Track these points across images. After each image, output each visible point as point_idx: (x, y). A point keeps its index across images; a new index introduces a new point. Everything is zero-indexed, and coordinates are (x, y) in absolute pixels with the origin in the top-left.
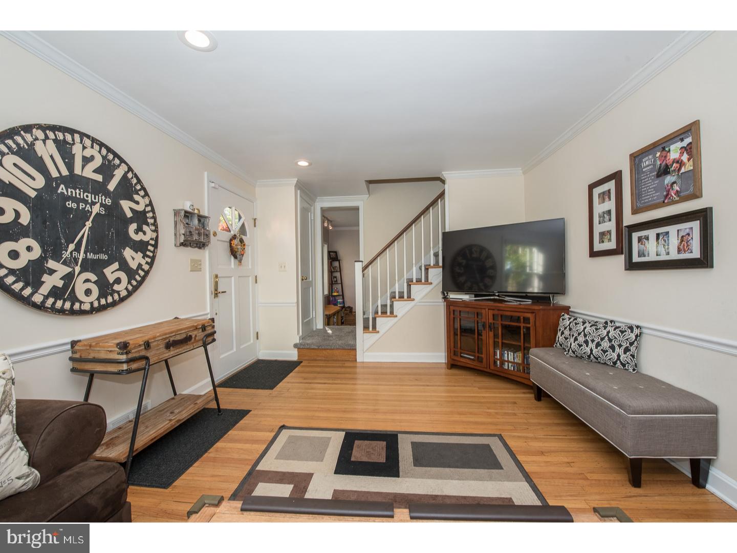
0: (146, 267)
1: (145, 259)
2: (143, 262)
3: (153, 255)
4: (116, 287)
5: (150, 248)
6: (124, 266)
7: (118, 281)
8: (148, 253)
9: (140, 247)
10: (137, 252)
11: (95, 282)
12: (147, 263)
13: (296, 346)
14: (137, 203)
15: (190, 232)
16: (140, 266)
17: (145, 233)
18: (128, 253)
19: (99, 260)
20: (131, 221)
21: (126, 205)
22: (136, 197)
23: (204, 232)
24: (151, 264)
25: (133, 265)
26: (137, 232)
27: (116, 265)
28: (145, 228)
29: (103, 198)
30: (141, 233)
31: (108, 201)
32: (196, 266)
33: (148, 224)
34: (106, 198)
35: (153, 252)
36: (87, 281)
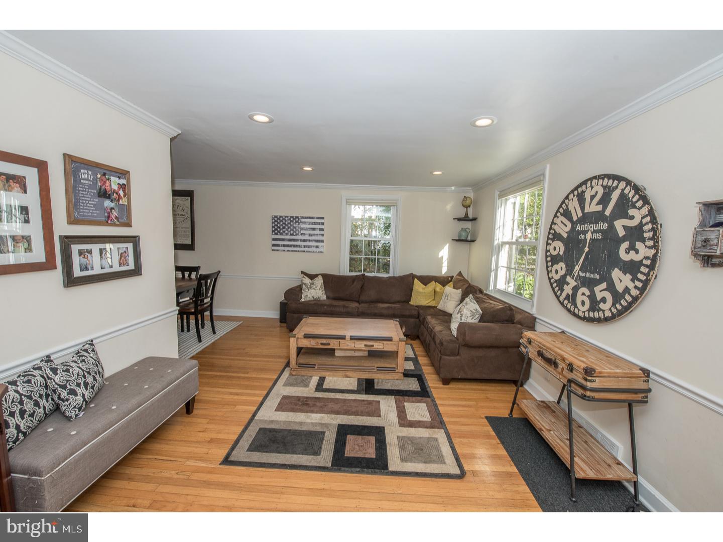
0: (635, 292)
1: (634, 283)
2: (631, 285)
3: (647, 279)
4: (602, 306)
5: (643, 269)
6: (611, 288)
7: (604, 300)
8: (640, 276)
9: (632, 268)
10: (625, 274)
11: (588, 296)
12: (636, 287)
14: (632, 218)
16: (627, 290)
17: (637, 252)
18: (616, 274)
19: (593, 279)
20: (624, 239)
21: (619, 224)
22: (631, 212)
24: (642, 290)
25: (620, 288)
26: (627, 252)
27: (604, 285)
28: (639, 245)
29: (602, 224)
30: (632, 252)
31: (605, 226)
33: (643, 240)
34: (604, 223)
35: (647, 275)
36: (583, 294)
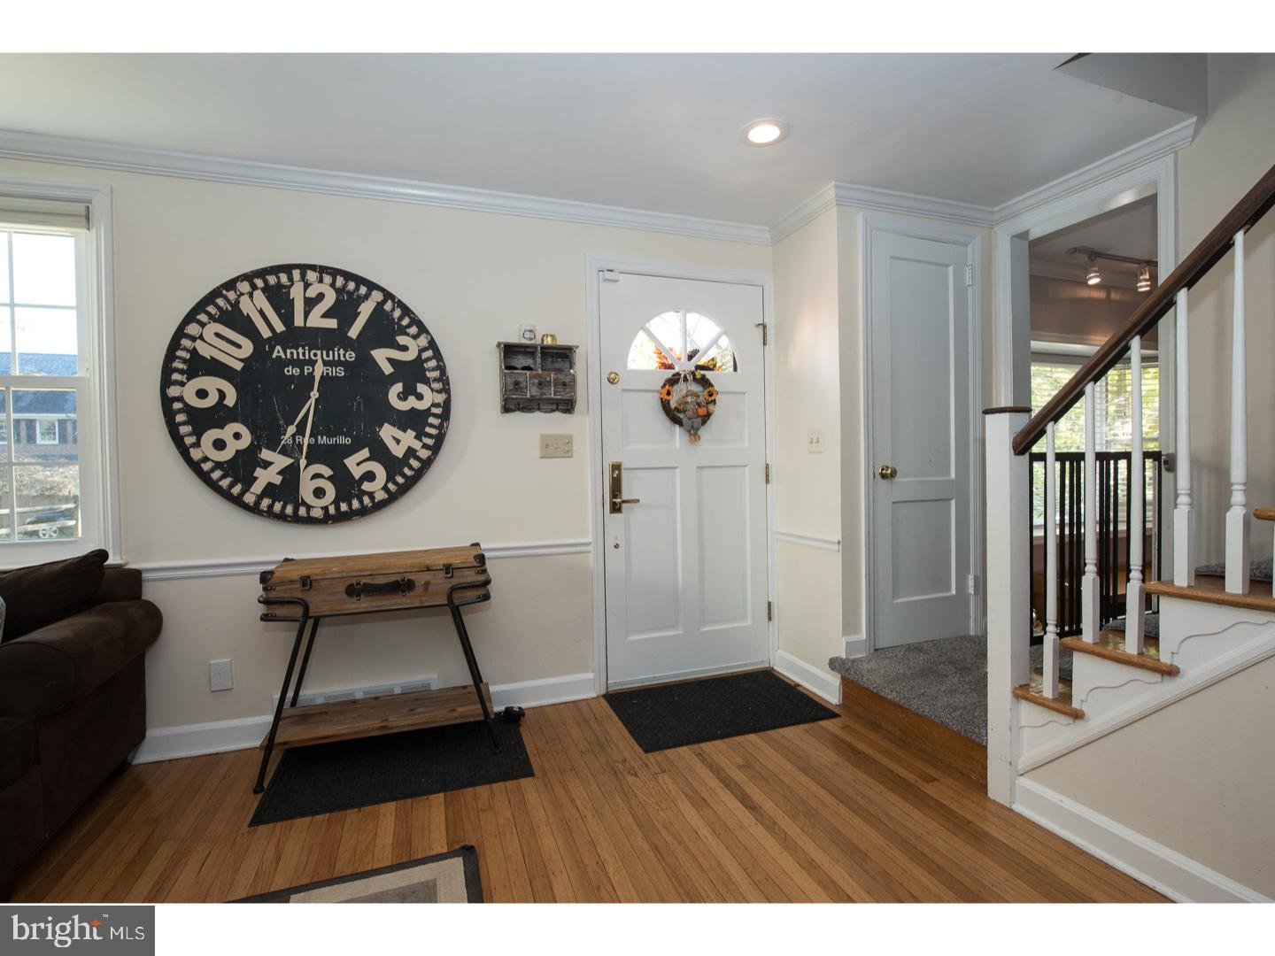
0: (424, 454)
1: (421, 441)
2: (417, 445)
3: (440, 432)
4: (366, 486)
5: (432, 420)
6: (380, 453)
7: (370, 476)
8: (428, 430)
9: (413, 420)
10: (405, 431)
11: (329, 479)
12: (425, 446)
13: (834, 664)
14: (405, 348)
15: (517, 383)
16: (411, 452)
17: (420, 397)
18: (387, 433)
19: (336, 445)
20: (392, 380)
21: (381, 356)
22: (402, 340)
23: (555, 380)
24: (436, 449)
25: (398, 451)
26: (403, 397)
27: (365, 453)
28: (421, 388)
29: (342, 352)
30: (412, 399)
31: (351, 356)
32: (556, 448)
33: (427, 382)
34: (346, 351)
35: (440, 427)
36: (317, 476)
